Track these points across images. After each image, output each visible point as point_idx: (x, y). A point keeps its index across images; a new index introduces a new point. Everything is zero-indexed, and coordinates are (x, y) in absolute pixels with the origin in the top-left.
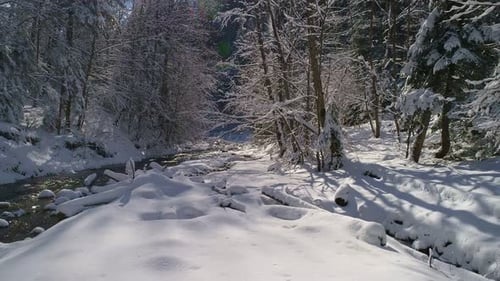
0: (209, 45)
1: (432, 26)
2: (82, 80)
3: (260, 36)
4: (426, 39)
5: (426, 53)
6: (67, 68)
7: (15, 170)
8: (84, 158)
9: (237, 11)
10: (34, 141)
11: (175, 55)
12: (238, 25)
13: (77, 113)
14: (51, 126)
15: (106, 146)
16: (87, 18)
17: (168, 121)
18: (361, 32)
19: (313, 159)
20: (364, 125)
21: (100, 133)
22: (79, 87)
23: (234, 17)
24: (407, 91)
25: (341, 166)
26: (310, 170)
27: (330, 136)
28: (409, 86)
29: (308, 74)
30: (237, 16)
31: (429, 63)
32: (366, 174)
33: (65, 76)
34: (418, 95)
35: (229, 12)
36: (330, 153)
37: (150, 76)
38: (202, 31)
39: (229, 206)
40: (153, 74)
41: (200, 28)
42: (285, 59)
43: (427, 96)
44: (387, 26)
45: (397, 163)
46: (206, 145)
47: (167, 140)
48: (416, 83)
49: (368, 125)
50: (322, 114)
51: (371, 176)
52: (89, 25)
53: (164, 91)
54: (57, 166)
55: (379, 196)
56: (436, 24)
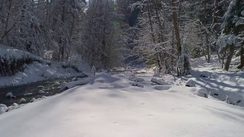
0: (125, 21)
1: (235, 4)
2: (69, 38)
3: (149, 14)
4: (232, 11)
5: (232, 17)
6: (62, 32)
7: (42, 75)
8: (70, 73)
9: (138, 3)
10: (49, 64)
11: (109, 26)
12: (139, 10)
13: (67, 52)
14: (56, 58)
15: (79, 67)
16: (71, 10)
17: (105, 57)
18: (201, 12)
19: (176, 72)
20: (202, 57)
21: (76, 62)
22: (67, 41)
23: (137, 6)
24: (222, 36)
25: (189, 74)
26: (174, 76)
27: (183, 59)
28: (224, 34)
29: (173, 31)
30: (139, 5)
31: (233, 22)
32: (201, 76)
33: (62, 36)
34: (228, 38)
35: (135, 4)
36: (184, 68)
37: (98, 36)
38: (121, 15)
39: (137, 85)
40: (99, 35)
41: (120, 13)
42: (162, 24)
43: (232, 38)
44: (214, 7)
45: (217, 71)
46: (123, 69)
47: (105, 66)
48: (227, 32)
49: (204, 57)
50: (180, 49)
51: (204, 77)
52: (71, 13)
53: (104, 43)
54: (59, 75)
55: (208, 84)
56: (237, 3)
